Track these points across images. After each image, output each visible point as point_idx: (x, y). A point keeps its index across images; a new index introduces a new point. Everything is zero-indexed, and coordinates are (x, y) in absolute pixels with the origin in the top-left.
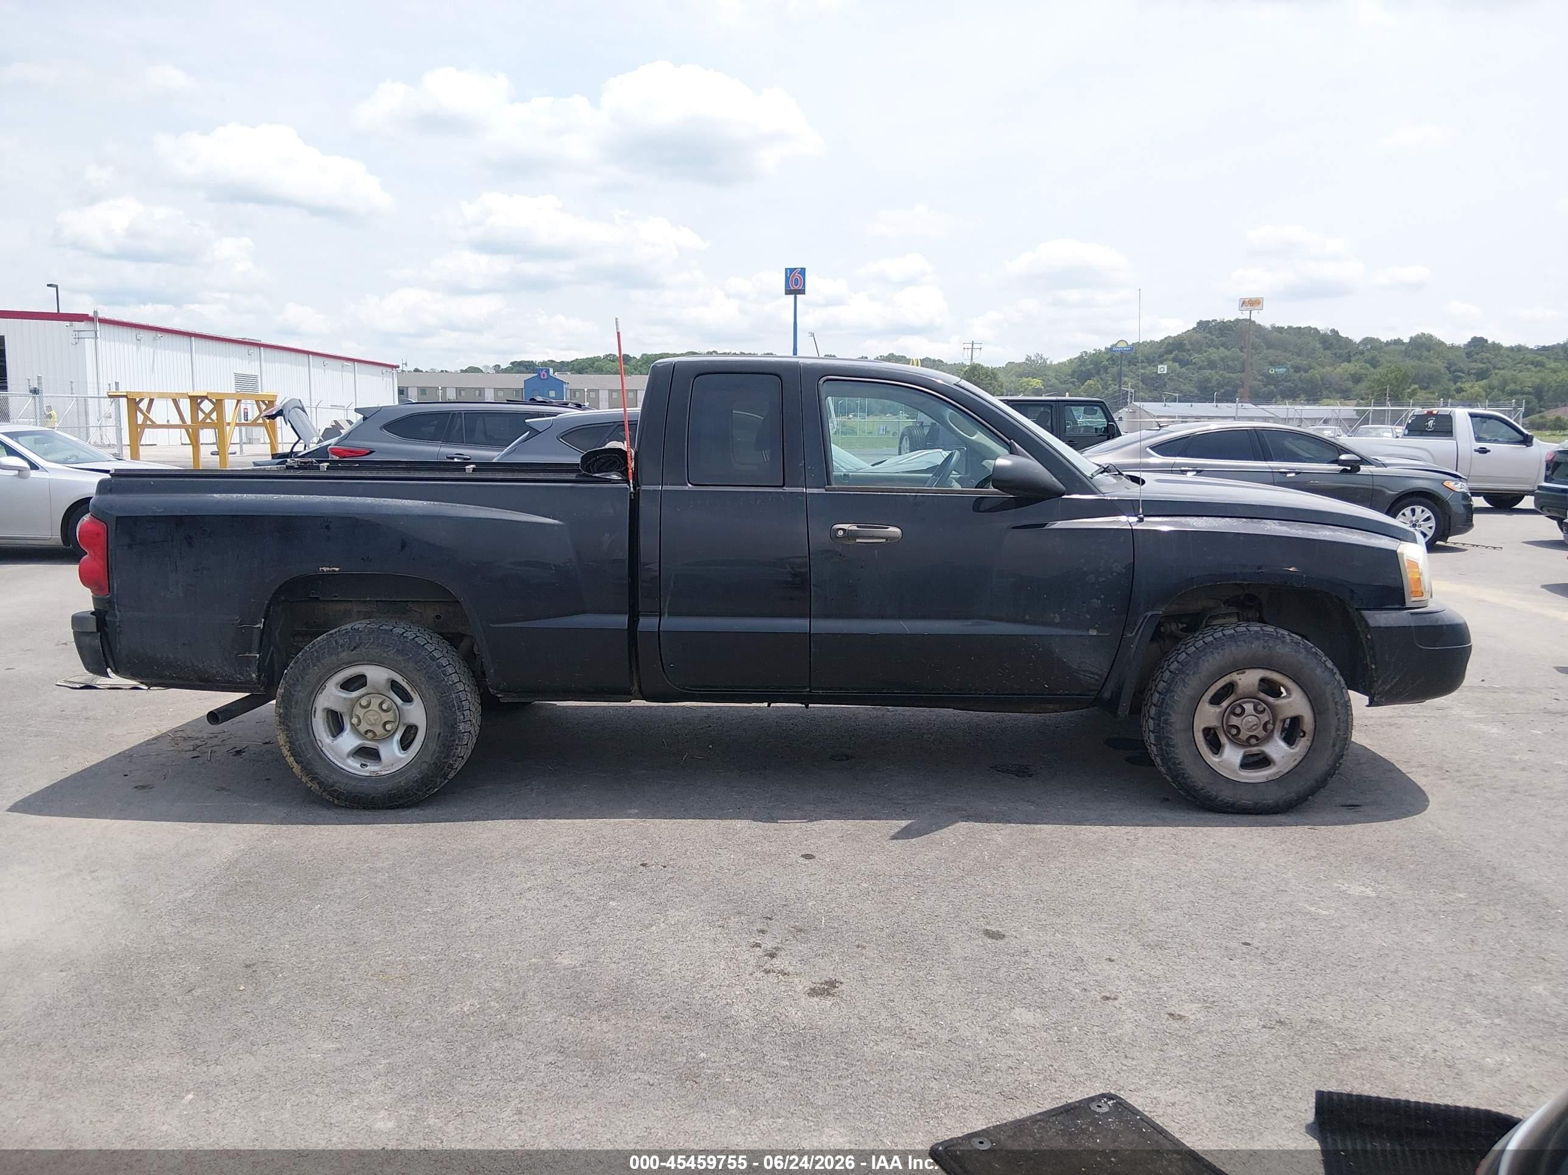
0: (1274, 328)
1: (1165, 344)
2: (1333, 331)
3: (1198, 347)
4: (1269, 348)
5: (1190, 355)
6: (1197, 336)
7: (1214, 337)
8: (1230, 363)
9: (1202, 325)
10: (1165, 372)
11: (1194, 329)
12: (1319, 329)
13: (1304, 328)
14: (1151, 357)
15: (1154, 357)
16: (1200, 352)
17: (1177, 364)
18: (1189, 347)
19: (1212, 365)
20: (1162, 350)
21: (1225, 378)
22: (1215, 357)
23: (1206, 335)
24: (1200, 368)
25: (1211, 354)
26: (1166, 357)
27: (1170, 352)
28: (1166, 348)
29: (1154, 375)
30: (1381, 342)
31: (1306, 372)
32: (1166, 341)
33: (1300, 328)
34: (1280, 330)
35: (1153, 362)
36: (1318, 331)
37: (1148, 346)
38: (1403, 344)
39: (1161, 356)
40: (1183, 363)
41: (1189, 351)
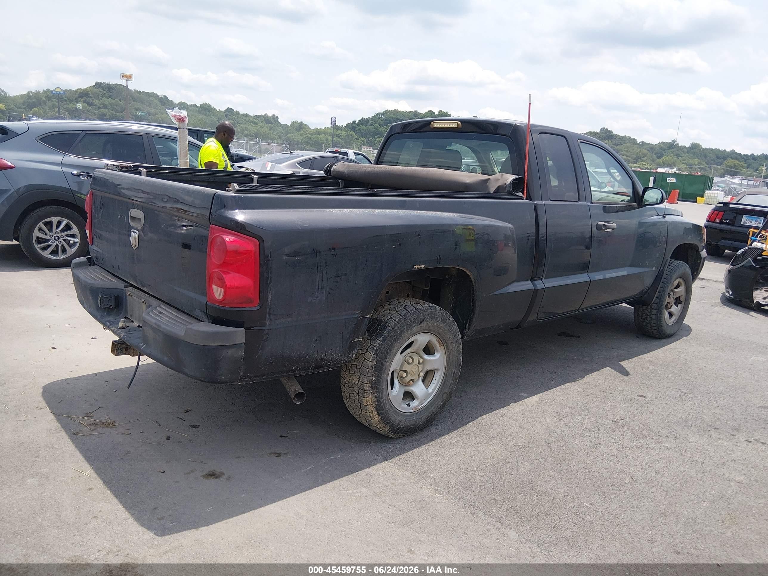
0: (135, 90)
1: (78, 93)
2: (165, 96)
3: (97, 96)
4: (134, 101)
5: (93, 100)
6: (96, 90)
7: (105, 92)
8: (115, 107)
9: (98, 85)
10: (81, 108)
11: (93, 86)
12: (158, 94)
13: (151, 93)
14: (71, 99)
15: (72, 99)
16: (98, 99)
17: (86, 105)
18: (92, 96)
19: (105, 107)
20: (77, 96)
21: (113, 114)
22: (107, 103)
23: (101, 90)
24: (99, 108)
25: (105, 101)
26: (79, 99)
27: (81, 97)
28: (79, 94)
29: (74, 109)
30: (188, 105)
31: (154, 116)
32: (79, 91)
33: (149, 93)
34: (139, 92)
35: (72, 101)
36: (158, 96)
37: (68, 92)
38: (197, 107)
39: (76, 99)
40: (90, 104)
41: (92, 98)
